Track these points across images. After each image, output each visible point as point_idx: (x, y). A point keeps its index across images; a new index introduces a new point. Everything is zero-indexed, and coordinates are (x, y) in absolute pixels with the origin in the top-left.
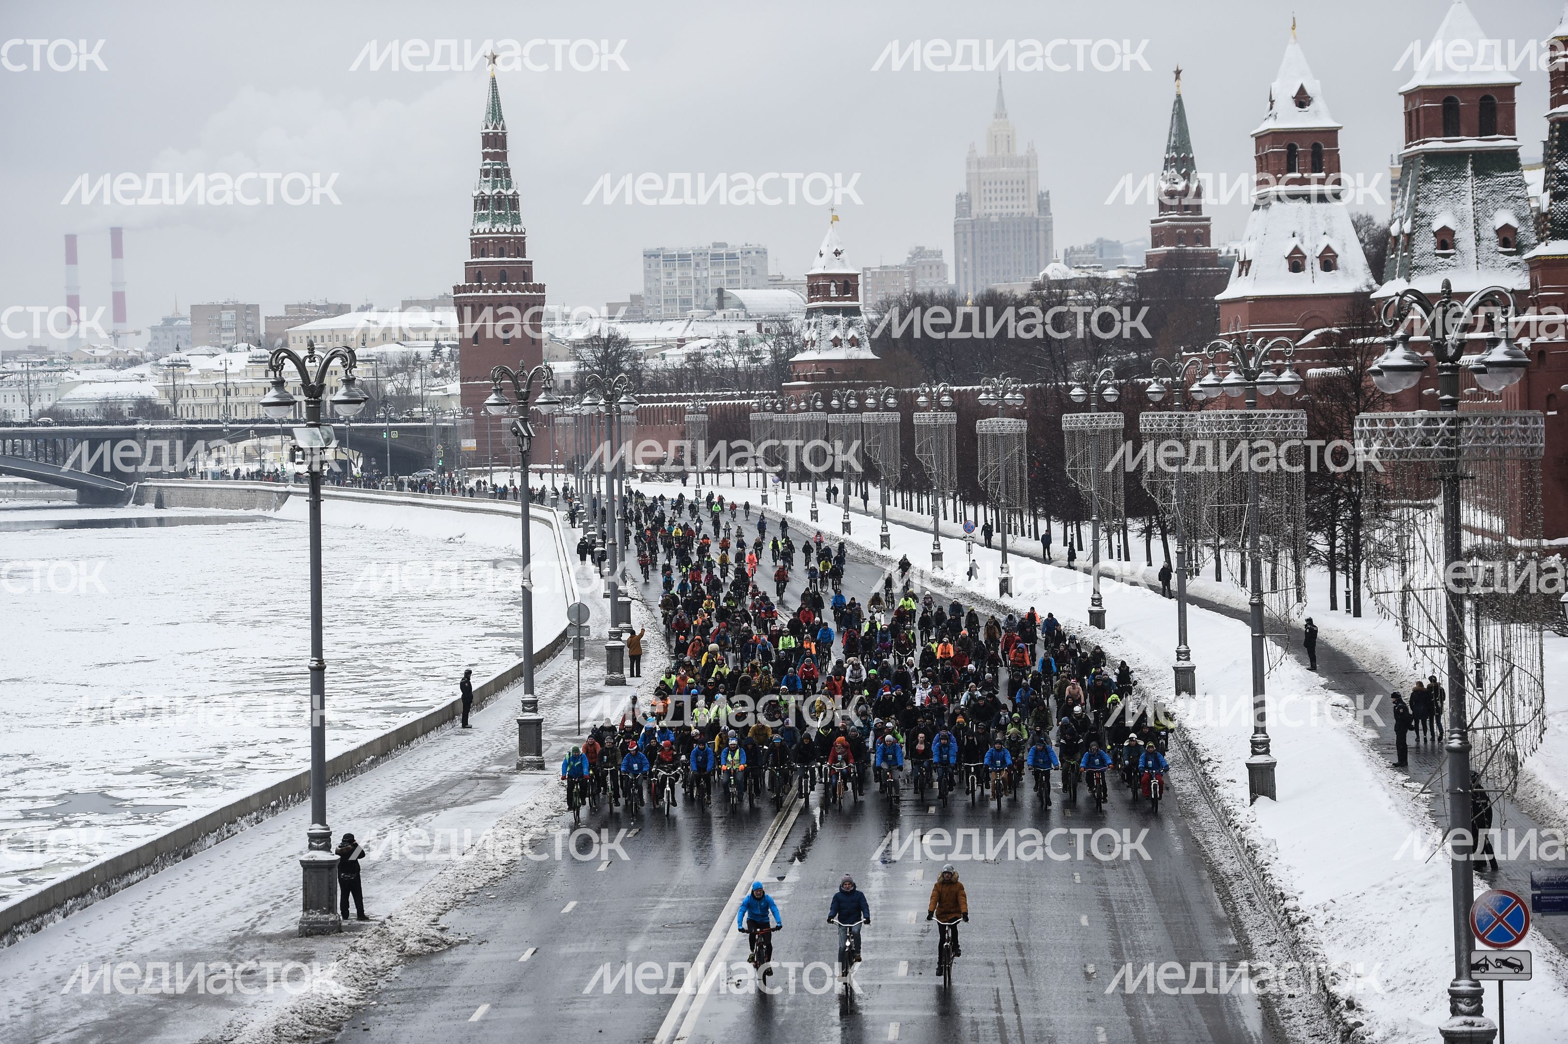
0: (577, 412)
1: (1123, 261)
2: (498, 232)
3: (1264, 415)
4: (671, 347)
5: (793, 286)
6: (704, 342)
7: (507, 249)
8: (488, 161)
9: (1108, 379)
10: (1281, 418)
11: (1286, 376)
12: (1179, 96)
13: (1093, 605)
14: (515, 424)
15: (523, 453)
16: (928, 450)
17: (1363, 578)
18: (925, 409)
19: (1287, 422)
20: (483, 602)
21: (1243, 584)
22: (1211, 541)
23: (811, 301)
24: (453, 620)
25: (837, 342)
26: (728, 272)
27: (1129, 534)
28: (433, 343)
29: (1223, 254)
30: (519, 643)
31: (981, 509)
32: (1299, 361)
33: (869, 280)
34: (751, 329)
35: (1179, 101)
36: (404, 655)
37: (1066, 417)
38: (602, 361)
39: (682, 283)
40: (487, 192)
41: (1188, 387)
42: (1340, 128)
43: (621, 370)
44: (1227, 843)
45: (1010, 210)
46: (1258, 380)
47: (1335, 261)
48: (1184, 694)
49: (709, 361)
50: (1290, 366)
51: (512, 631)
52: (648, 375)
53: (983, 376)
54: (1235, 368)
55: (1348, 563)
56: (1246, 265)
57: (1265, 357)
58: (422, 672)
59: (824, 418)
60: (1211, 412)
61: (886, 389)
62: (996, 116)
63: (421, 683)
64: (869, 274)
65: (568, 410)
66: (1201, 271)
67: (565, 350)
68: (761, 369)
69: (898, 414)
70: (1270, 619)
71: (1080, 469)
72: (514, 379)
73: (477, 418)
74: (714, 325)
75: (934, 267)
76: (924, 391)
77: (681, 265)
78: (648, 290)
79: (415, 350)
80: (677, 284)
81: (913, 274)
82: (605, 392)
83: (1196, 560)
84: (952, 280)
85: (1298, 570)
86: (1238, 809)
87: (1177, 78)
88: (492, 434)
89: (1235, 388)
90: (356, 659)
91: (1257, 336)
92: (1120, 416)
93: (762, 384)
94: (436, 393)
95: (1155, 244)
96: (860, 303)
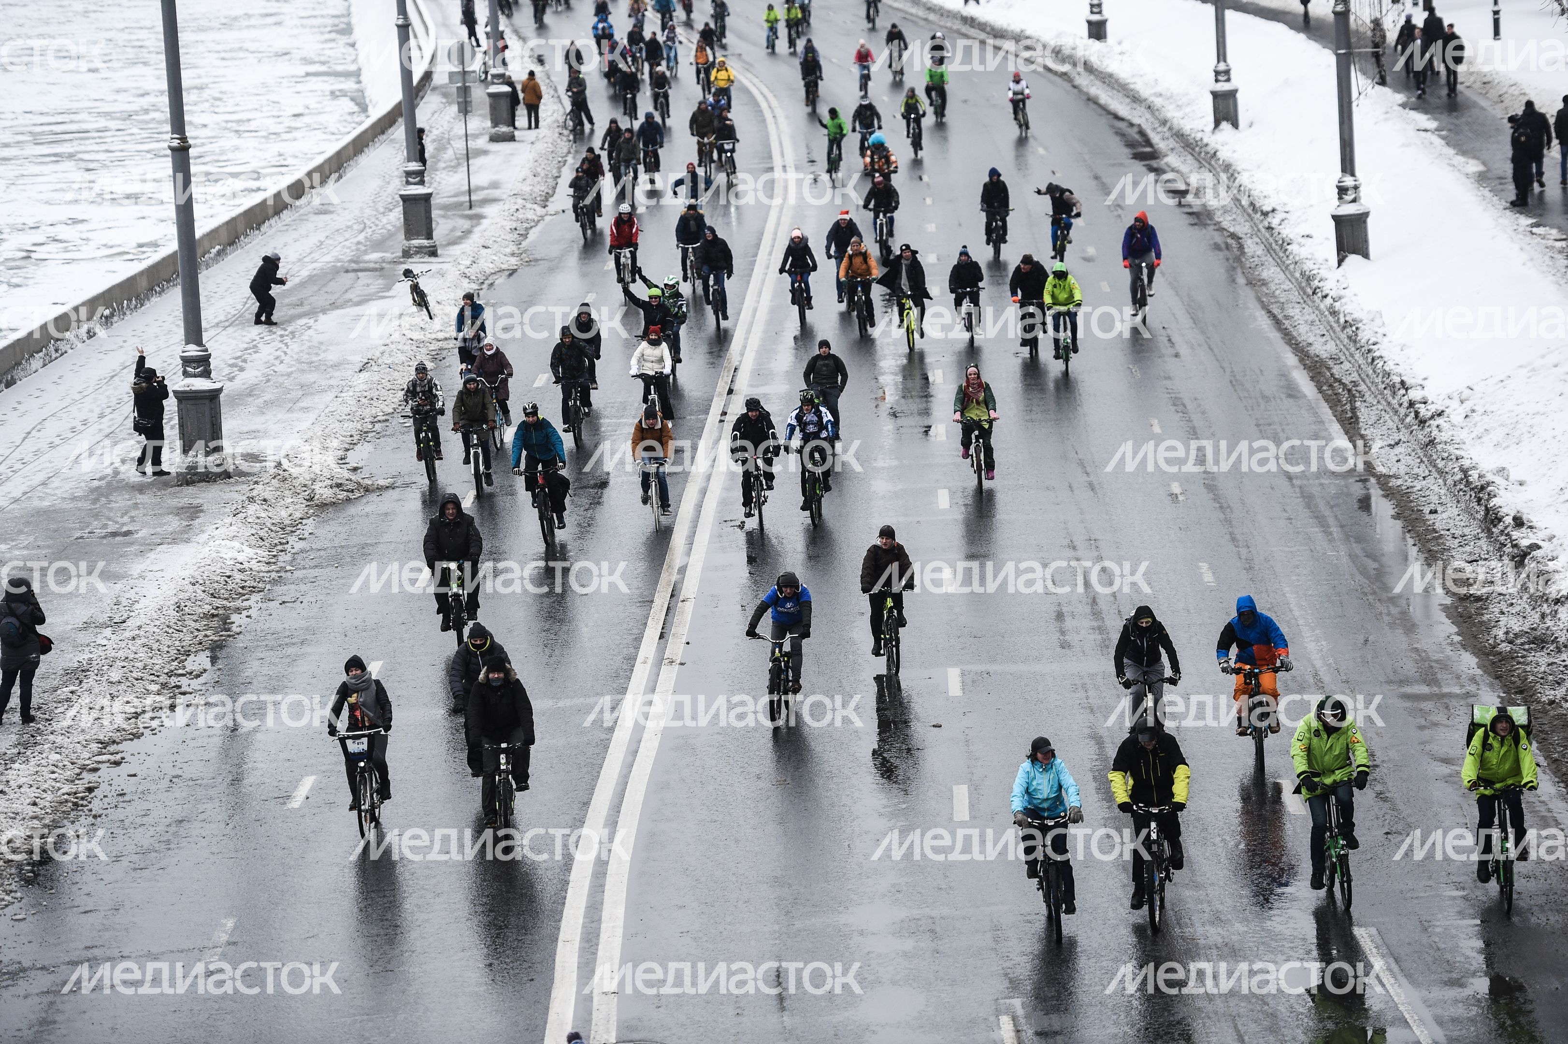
13: (1092, 12)
36: (207, 105)
44: (1313, 317)
48: (1225, 126)
58: (234, 126)
63: (236, 141)
86: (1323, 273)
90: (147, 111)
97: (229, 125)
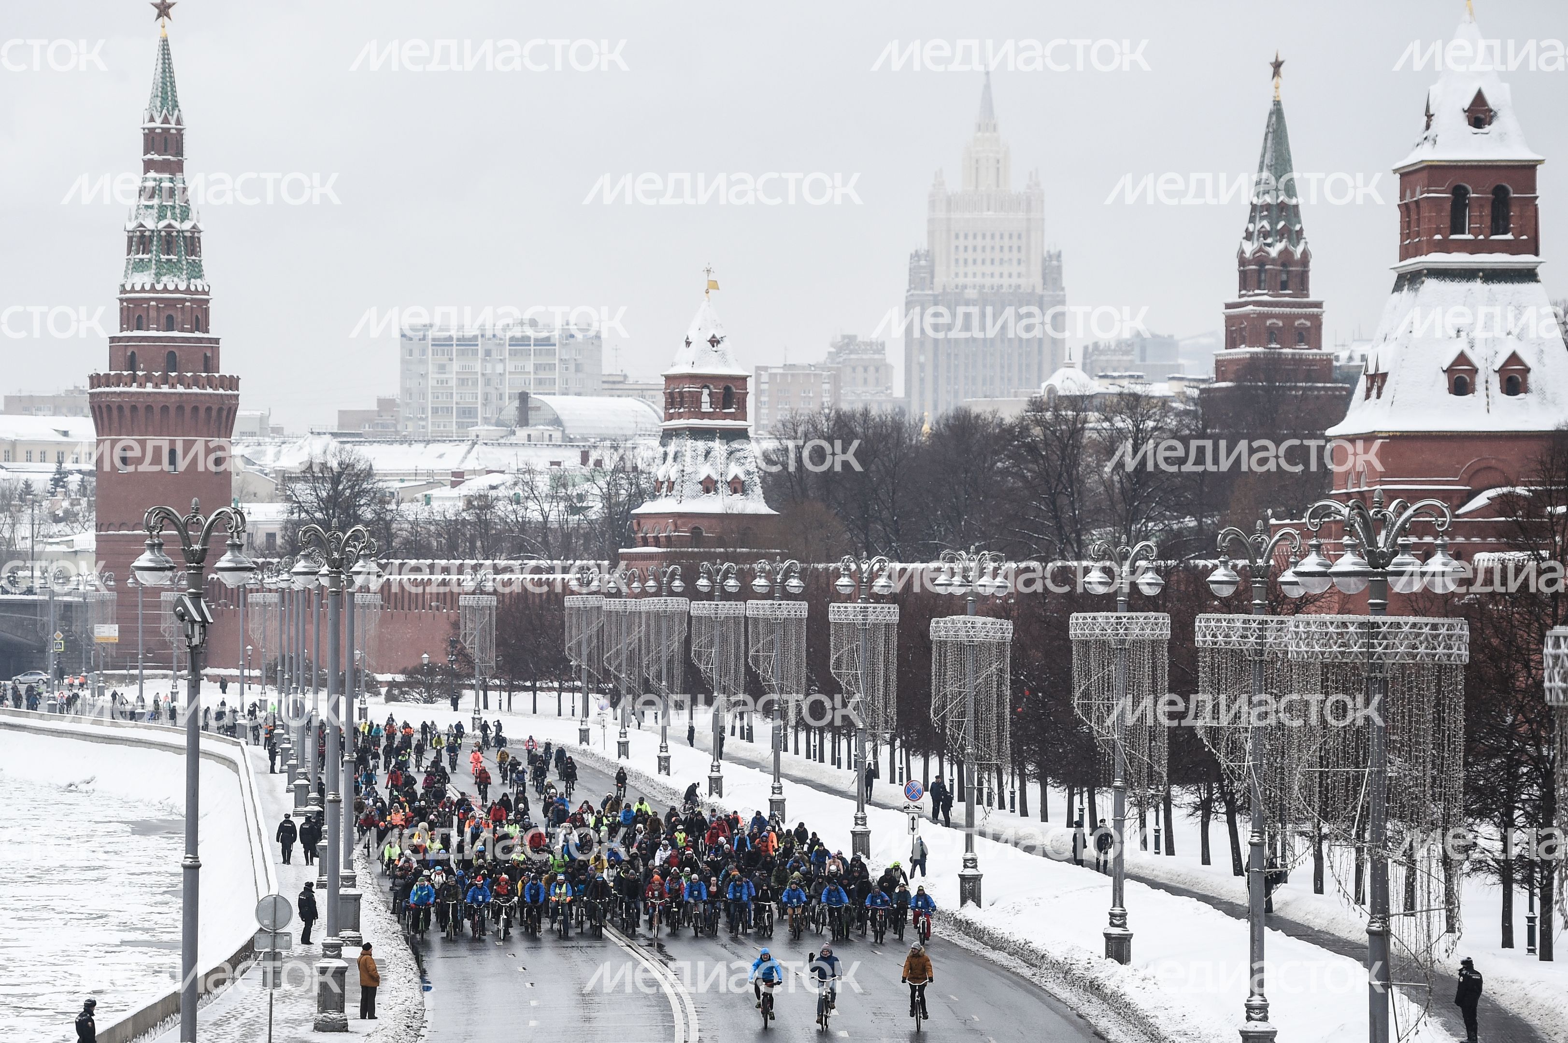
0: (284, 585)
1: (1178, 368)
2: (165, 290)
3: (1399, 625)
4: (440, 484)
5: (641, 392)
6: (495, 479)
7: (178, 317)
8: (152, 174)
9: (1147, 558)
10: (1426, 630)
11: (1437, 563)
12: (1277, 103)
13: (1112, 924)
14: (180, 602)
15: (193, 649)
16: (852, 664)
17: (1556, 897)
18: (849, 598)
19: (1435, 637)
20: (120, 890)
21: (1359, 899)
22: (1307, 827)
23: (670, 417)
24: (70, 917)
25: (709, 486)
26: (537, 367)
27: (1175, 811)
28: (53, 467)
29: (1342, 362)
30: (176, 959)
31: (934, 762)
32: (1460, 540)
33: (765, 387)
34: (571, 459)
35: (1277, 112)
37: (1075, 618)
38: (332, 502)
39: (462, 382)
40: (150, 224)
41: (1277, 576)
42: (1541, 162)
43: (358, 519)
45: (996, 281)
46: (1390, 568)
47: (1525, 379)
49: (502, 509)
50: (1444, 547)
51: (166, 937)
52: (401, 530)
53: (944, 548)
54: (1353, 547)
55: (1532, 871)
56: (1378, 380)
57: (1403, 531)
58: (15, 1001)
59: (685, 608)
60: (1312, 617)
61: (787, 563)
62: (979, 128)
63: (13, 1021)
64: (765, 377)
65: (270, 581)
66: (1304, 389)
67: (268, 486)
68: (585, 524)
69: (805, 605)
70: (1400, 958)
71: (1096, 702)
72: (183, 528)
73: (121, 591)
74: (510, 451)
75: (872, 369)
76: (847, 568)
77: (461, 354)
78: (407, 392)
79: (24, 476)
80: (453, 383)
81: (836, 380)
82: (330, 554)
83: (1283, 857)
84: (898, 391)
85: (1449, 879)
87: (1276, 73)
88: (146, 618)
89: (1353, 580)
91: (1392, 495)
92: (1164, 618)
93: (586, 549)
94: (55, 548)
95: (1231, 343)
96: (750, 423)
97: (9, 999)
